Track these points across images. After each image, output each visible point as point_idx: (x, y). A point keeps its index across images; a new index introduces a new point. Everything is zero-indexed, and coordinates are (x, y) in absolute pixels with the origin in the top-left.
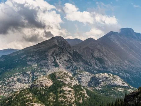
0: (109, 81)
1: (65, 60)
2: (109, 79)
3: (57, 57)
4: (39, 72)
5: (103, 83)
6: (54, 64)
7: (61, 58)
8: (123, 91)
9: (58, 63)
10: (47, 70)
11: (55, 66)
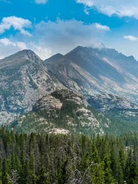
0: (114, 103)
1: (44, 80)
2: (113, 101)
3: (33, 76)
4: (13, 96)
5: (105, 106)
6: (31, 86)
7: (39, 78)
8: (134, 115)
9: (36, 83)
10: (24, 93)
11: (32, 87)
